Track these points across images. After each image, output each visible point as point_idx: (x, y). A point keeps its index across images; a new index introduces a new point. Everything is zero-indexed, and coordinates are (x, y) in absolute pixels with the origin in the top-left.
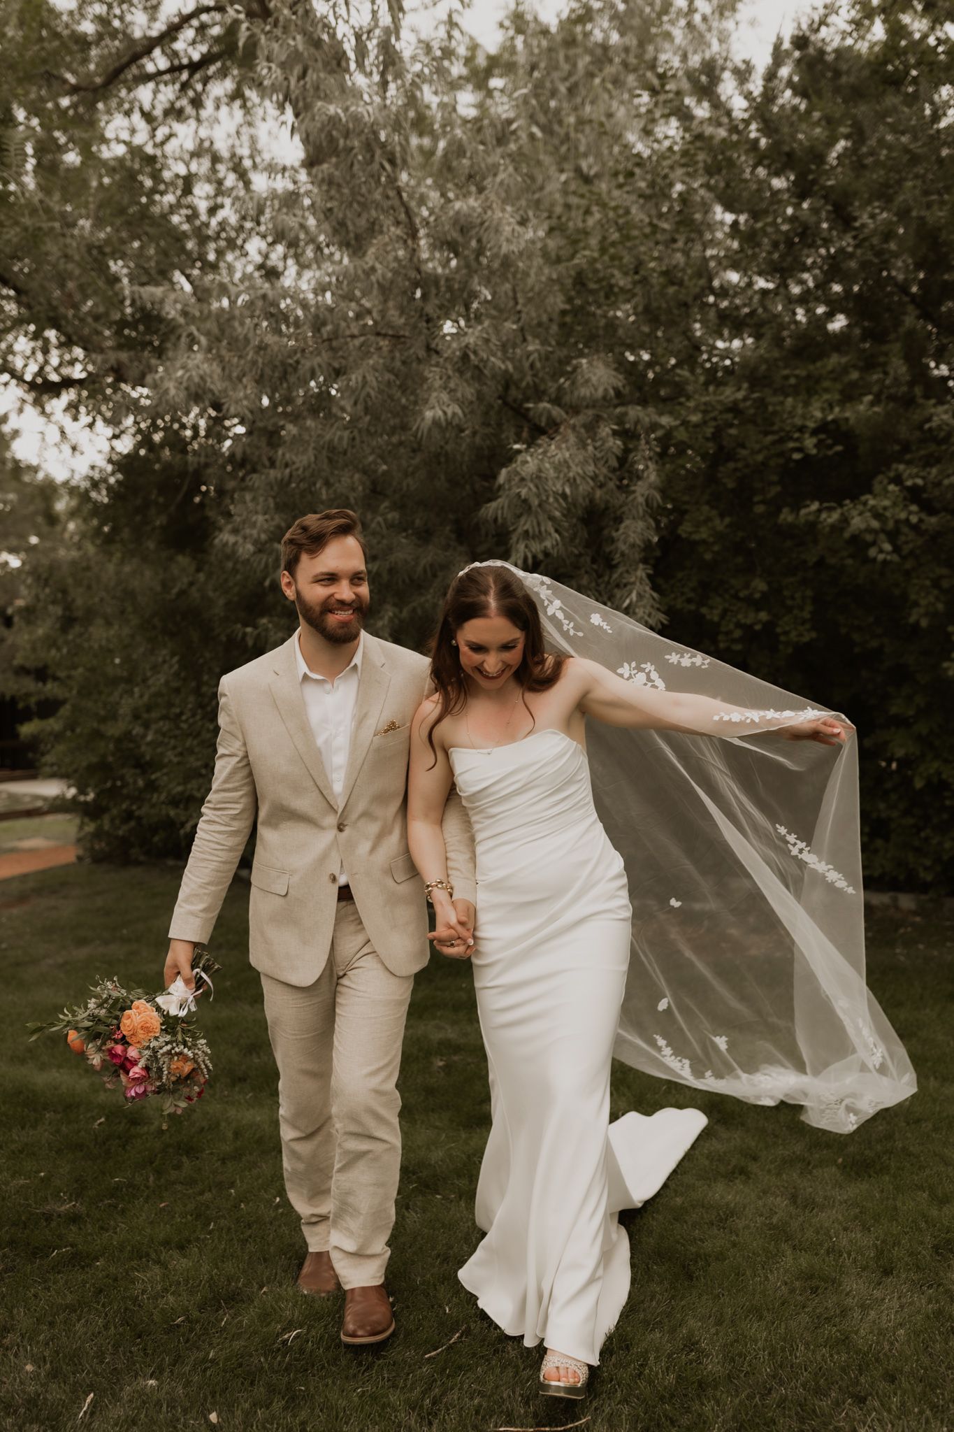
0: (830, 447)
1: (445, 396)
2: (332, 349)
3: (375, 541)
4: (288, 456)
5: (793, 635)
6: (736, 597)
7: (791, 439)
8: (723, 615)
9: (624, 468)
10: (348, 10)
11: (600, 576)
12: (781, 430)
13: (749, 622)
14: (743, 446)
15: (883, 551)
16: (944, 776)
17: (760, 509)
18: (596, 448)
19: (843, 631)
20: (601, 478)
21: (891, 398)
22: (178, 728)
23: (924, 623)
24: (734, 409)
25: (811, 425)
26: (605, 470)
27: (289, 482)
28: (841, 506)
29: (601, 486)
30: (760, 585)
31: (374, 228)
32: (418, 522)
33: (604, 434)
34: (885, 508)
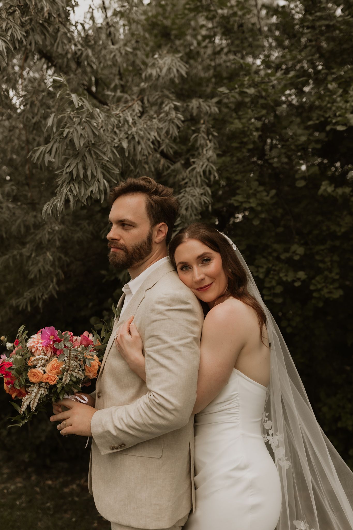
6: (278, 258)
13: (290, 279)
18: (160, 120)
33: (167, 108)
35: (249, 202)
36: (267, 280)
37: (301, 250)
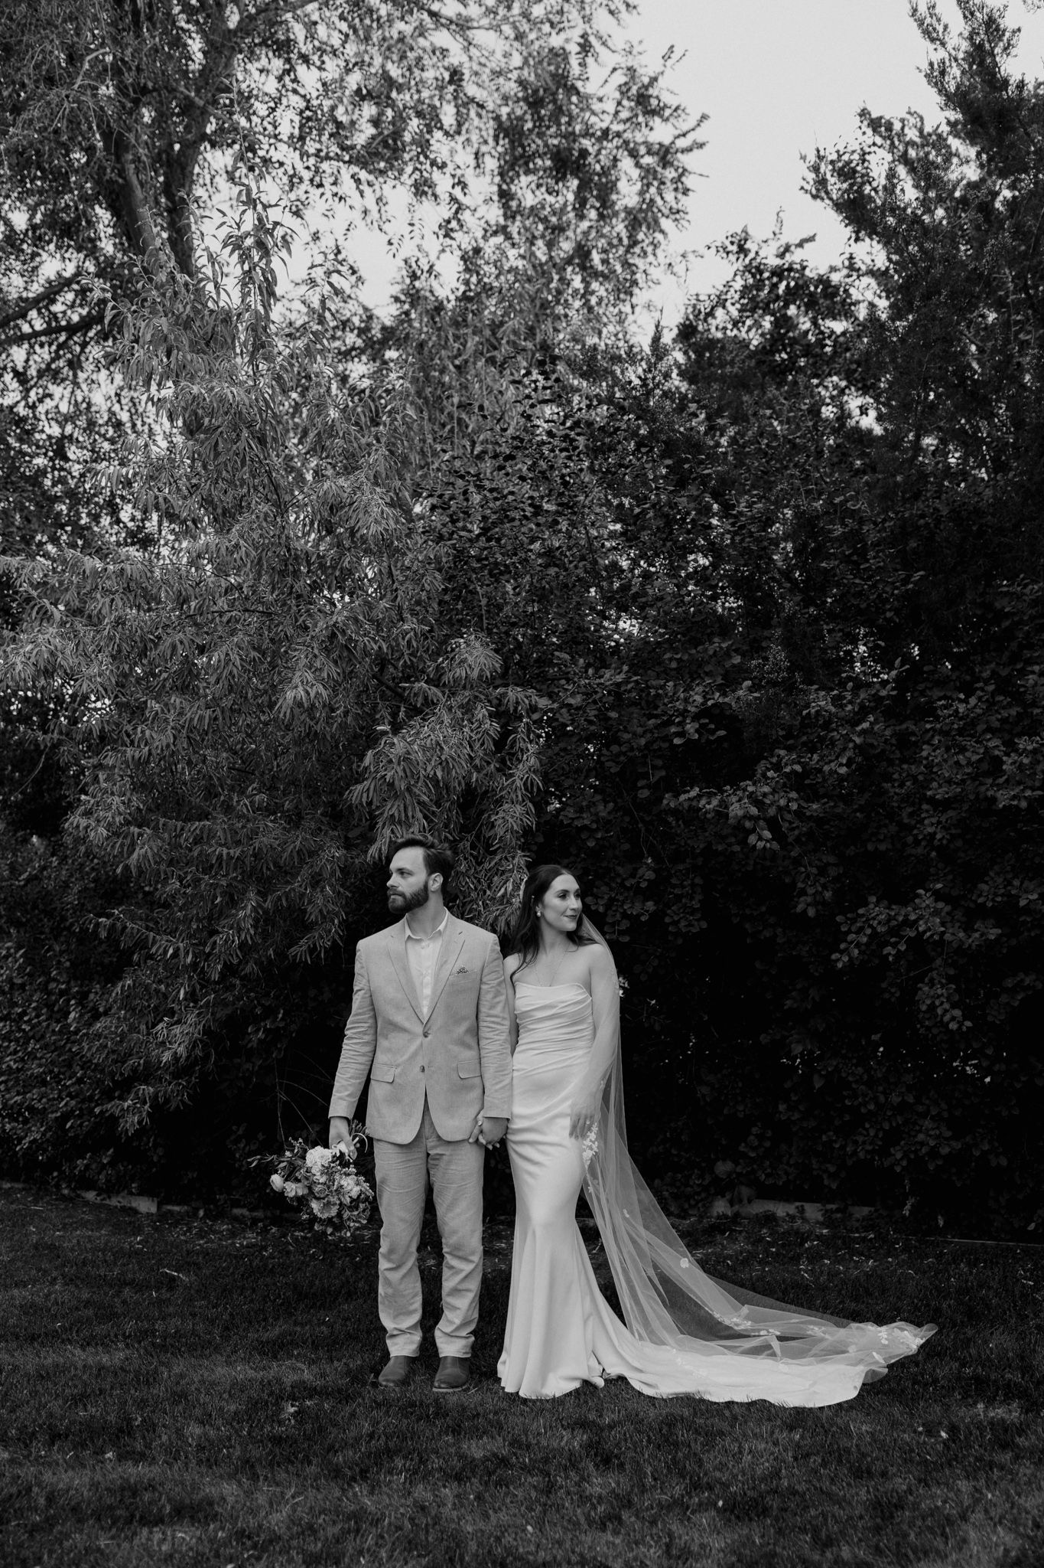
0: (713, 732)
1: (310, 676)
2: (196, 624)
3: (240, 825)
4: (148, 732)
5: (683, 923)
6: (622, 885)
7: (672, 723)
8: (608, 907)
9: (504, 750)
10: (218, 293)
11: (479, 864)
12: (665, 713)
13: (636, 912)
14: (626, 730)
15: (762, 839)
16: (844, 1075)
17: (644, 794)
18: (472, 730)
19: (736, 921)
20: (477, 761)
21: (773, 683)
22: (20, 1030)
23: (811, 912)
24: (617, 692)
25: (693, 709)
26: (481, 753)
27: (148, 762)
28: (722, 792)
29: (478, 769)
30: (647, 873)
31: (240, 506)
32: (287, 805)
33: (480, 716)
34: (765, 795)
36: (610, 913)
37: (650, 875)
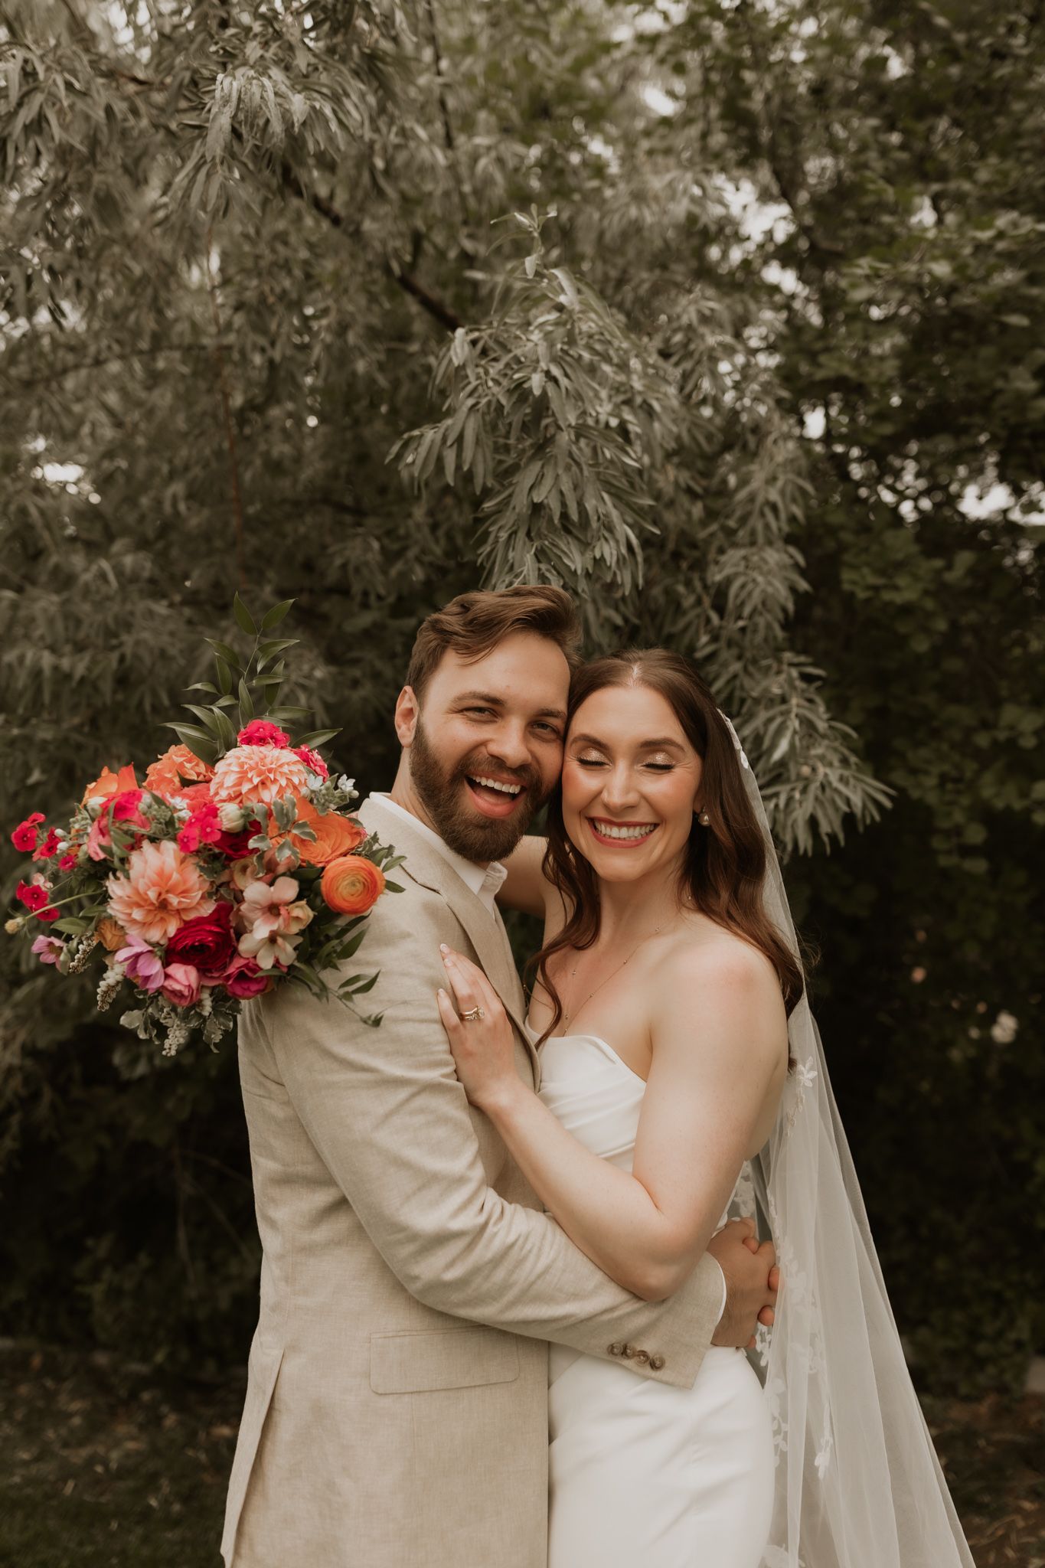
6: (966, 747)
32: (196, 582)
35: (896, 588)
37: (1030, 722)
